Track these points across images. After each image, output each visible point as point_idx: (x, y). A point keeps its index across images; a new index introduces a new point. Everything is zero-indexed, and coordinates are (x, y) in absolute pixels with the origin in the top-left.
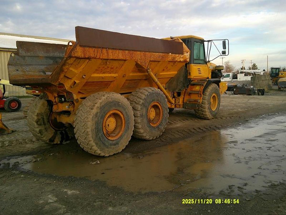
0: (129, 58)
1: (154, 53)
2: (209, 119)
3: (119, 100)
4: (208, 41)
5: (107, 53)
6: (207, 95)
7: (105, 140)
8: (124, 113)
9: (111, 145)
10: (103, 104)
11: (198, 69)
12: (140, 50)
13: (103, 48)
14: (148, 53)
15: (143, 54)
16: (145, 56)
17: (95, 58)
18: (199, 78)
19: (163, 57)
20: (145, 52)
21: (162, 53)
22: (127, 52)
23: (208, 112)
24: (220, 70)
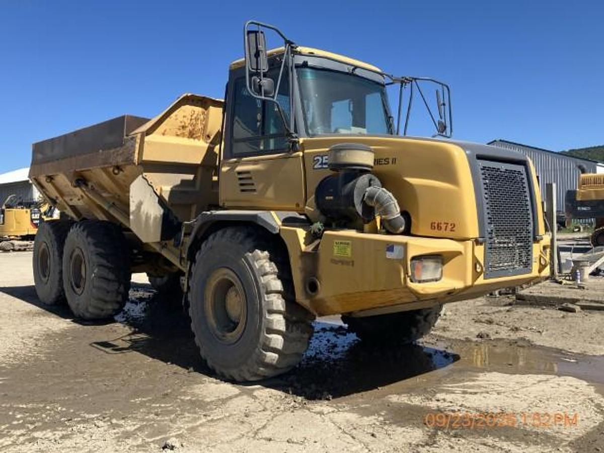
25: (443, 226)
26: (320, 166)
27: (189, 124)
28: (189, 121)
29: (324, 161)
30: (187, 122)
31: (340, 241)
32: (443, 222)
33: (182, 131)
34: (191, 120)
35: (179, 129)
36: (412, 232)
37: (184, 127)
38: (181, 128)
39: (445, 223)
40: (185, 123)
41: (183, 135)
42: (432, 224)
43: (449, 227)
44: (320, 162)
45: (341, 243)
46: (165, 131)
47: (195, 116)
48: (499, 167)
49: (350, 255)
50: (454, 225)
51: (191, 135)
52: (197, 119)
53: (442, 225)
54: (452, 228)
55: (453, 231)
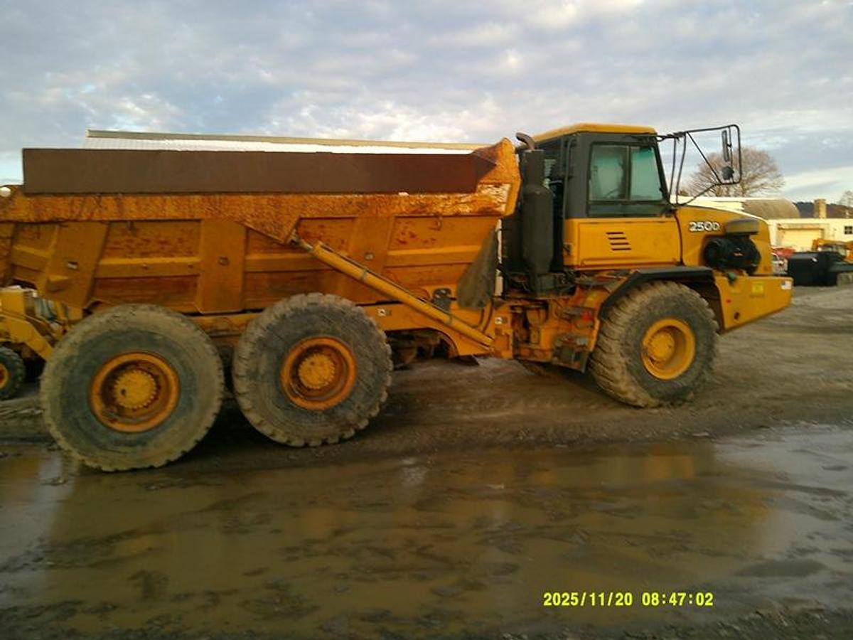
0: (207, 215)
1: (320, 197)
2: (639, 407)
3: (156, 327)
4: (676, 136)
5: (120, 206)
6: (620, 323)
7: (95, 429)
8: (176, 362)
9: (117, 443)
10: (91, 336)
11: (609, 233)
12: (254, 190)
13: (103, 194)
14: (290, 197)
15: (269, 199)
16: (277, 205)
17: (75, 221)
18: (613, 265)
19: (362, 205)
20: (278, 193)
21: (362, 193)
22: (197, 198)
23: (625, 383)
24: (745, 233)
26: (696, 230)
29: (699, 226)
44: (695, 227)
45: (757, 284)
49: (762, 291)
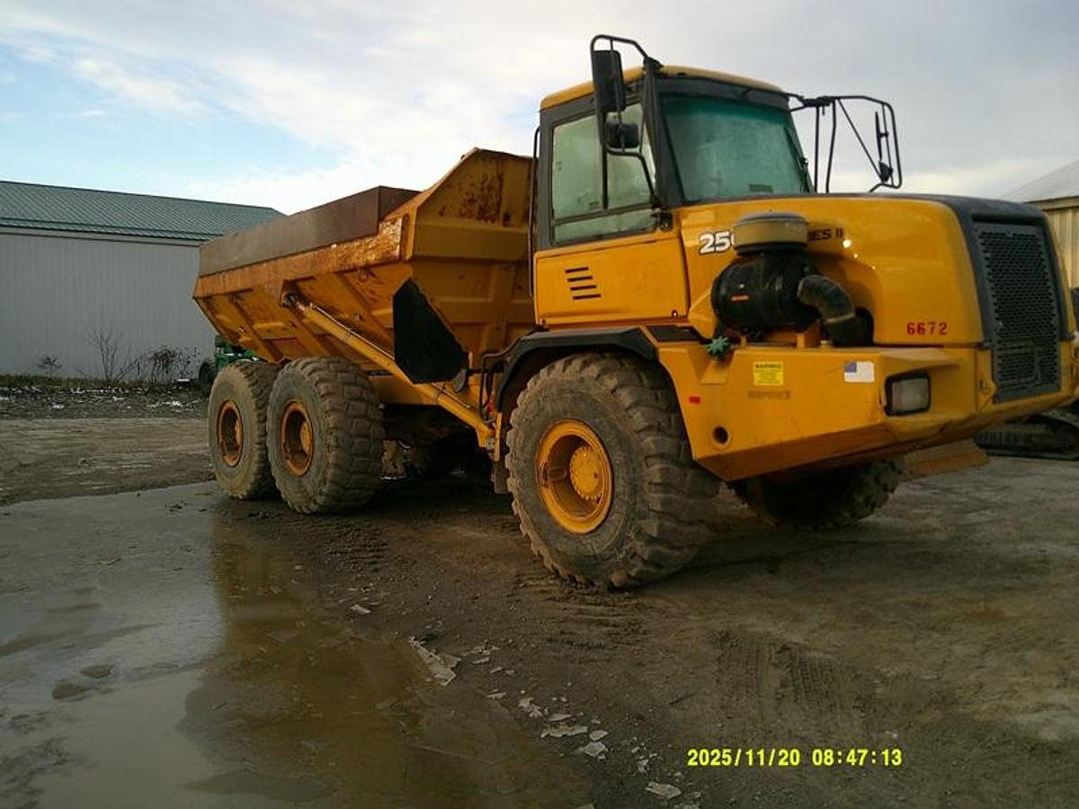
0: (251, 284)
1: (294, 258)
11: (568, 271)
14: (281, 261)
15: (273, 265)
16: (276, 271)
17: (213, 295)
20: (275, 259)
21: (312, 250)
22: (247, 269)
25: (928, 328)
26: (712, 249)
27: (479, 196)
28: (479, 192)
29: (717, 242)
30: (477, 193)
31: (763, 363)
32: (926, 322)
33: (469, 207)
34: (482, 190)
35: (465, 206)
36: (876, 339)
37: (471, 201)
38: (467, 203)
39: (930, 323)
40: (473, 195)
41: (469, 215)
42: (909, 325)
43: (938, 328)
44: (711, 243)
45: (766, 366)
46: (444, 208)
47: (488, 182)
48: (1004, 232)
49: (782, 383)
50: (946, 326)
51: (483, 215)
52: (490, 188)
53: (925, 327)
54: (943, 329)
55: (944, 334)
